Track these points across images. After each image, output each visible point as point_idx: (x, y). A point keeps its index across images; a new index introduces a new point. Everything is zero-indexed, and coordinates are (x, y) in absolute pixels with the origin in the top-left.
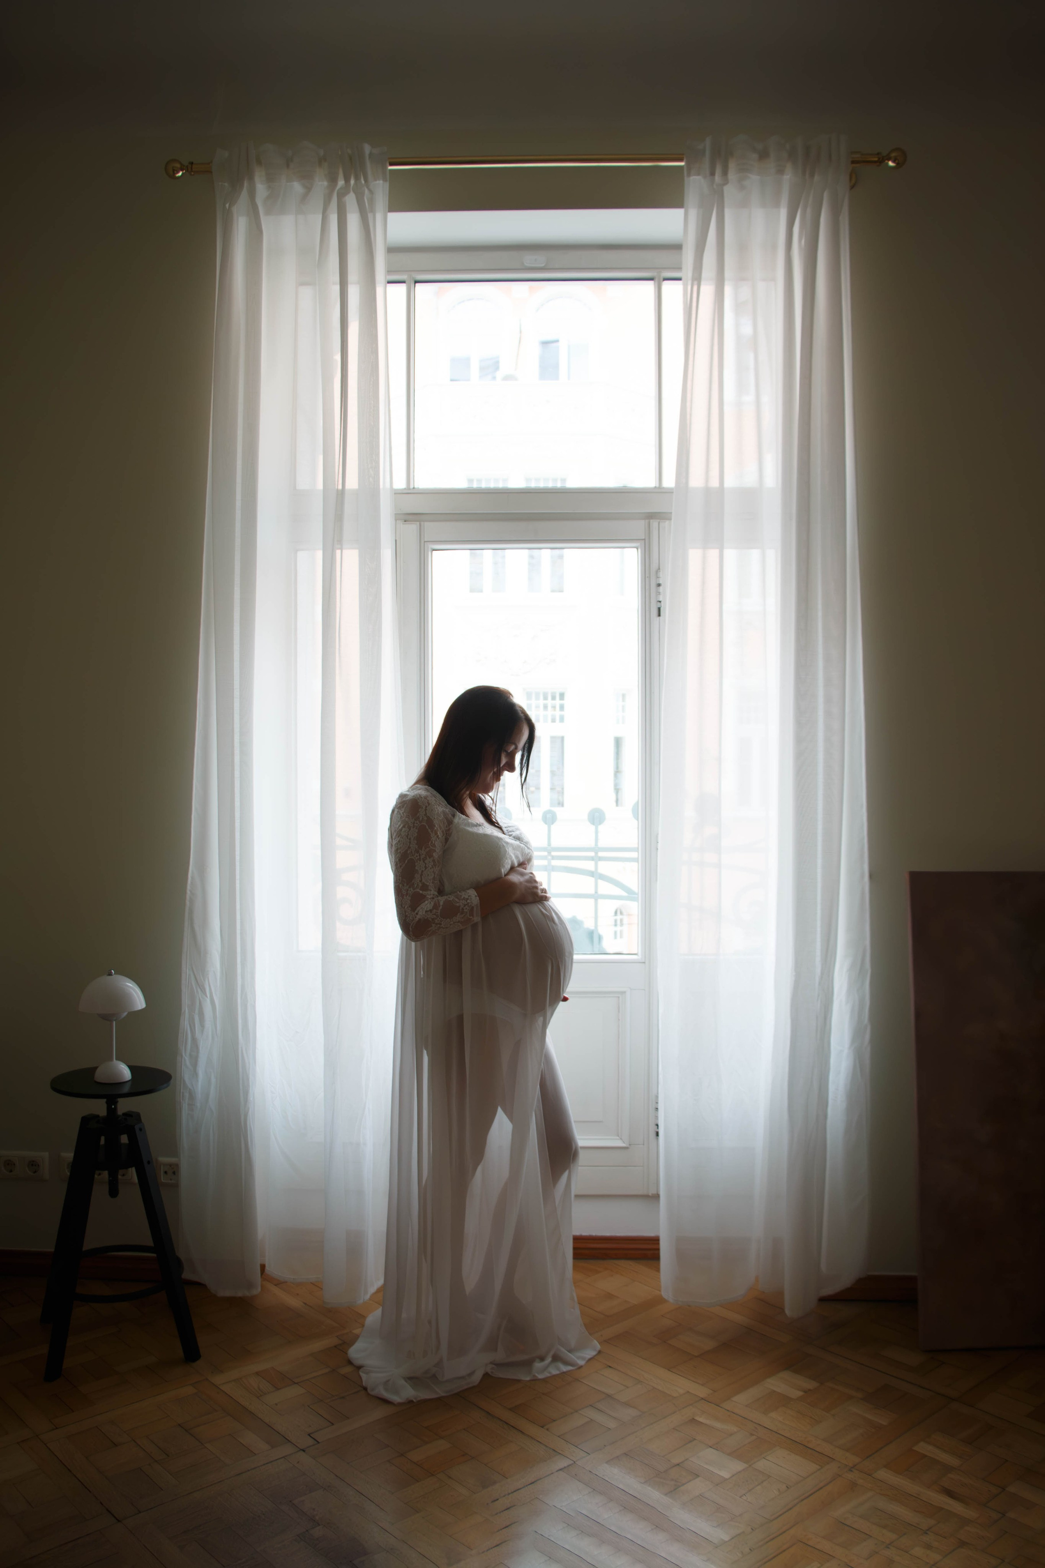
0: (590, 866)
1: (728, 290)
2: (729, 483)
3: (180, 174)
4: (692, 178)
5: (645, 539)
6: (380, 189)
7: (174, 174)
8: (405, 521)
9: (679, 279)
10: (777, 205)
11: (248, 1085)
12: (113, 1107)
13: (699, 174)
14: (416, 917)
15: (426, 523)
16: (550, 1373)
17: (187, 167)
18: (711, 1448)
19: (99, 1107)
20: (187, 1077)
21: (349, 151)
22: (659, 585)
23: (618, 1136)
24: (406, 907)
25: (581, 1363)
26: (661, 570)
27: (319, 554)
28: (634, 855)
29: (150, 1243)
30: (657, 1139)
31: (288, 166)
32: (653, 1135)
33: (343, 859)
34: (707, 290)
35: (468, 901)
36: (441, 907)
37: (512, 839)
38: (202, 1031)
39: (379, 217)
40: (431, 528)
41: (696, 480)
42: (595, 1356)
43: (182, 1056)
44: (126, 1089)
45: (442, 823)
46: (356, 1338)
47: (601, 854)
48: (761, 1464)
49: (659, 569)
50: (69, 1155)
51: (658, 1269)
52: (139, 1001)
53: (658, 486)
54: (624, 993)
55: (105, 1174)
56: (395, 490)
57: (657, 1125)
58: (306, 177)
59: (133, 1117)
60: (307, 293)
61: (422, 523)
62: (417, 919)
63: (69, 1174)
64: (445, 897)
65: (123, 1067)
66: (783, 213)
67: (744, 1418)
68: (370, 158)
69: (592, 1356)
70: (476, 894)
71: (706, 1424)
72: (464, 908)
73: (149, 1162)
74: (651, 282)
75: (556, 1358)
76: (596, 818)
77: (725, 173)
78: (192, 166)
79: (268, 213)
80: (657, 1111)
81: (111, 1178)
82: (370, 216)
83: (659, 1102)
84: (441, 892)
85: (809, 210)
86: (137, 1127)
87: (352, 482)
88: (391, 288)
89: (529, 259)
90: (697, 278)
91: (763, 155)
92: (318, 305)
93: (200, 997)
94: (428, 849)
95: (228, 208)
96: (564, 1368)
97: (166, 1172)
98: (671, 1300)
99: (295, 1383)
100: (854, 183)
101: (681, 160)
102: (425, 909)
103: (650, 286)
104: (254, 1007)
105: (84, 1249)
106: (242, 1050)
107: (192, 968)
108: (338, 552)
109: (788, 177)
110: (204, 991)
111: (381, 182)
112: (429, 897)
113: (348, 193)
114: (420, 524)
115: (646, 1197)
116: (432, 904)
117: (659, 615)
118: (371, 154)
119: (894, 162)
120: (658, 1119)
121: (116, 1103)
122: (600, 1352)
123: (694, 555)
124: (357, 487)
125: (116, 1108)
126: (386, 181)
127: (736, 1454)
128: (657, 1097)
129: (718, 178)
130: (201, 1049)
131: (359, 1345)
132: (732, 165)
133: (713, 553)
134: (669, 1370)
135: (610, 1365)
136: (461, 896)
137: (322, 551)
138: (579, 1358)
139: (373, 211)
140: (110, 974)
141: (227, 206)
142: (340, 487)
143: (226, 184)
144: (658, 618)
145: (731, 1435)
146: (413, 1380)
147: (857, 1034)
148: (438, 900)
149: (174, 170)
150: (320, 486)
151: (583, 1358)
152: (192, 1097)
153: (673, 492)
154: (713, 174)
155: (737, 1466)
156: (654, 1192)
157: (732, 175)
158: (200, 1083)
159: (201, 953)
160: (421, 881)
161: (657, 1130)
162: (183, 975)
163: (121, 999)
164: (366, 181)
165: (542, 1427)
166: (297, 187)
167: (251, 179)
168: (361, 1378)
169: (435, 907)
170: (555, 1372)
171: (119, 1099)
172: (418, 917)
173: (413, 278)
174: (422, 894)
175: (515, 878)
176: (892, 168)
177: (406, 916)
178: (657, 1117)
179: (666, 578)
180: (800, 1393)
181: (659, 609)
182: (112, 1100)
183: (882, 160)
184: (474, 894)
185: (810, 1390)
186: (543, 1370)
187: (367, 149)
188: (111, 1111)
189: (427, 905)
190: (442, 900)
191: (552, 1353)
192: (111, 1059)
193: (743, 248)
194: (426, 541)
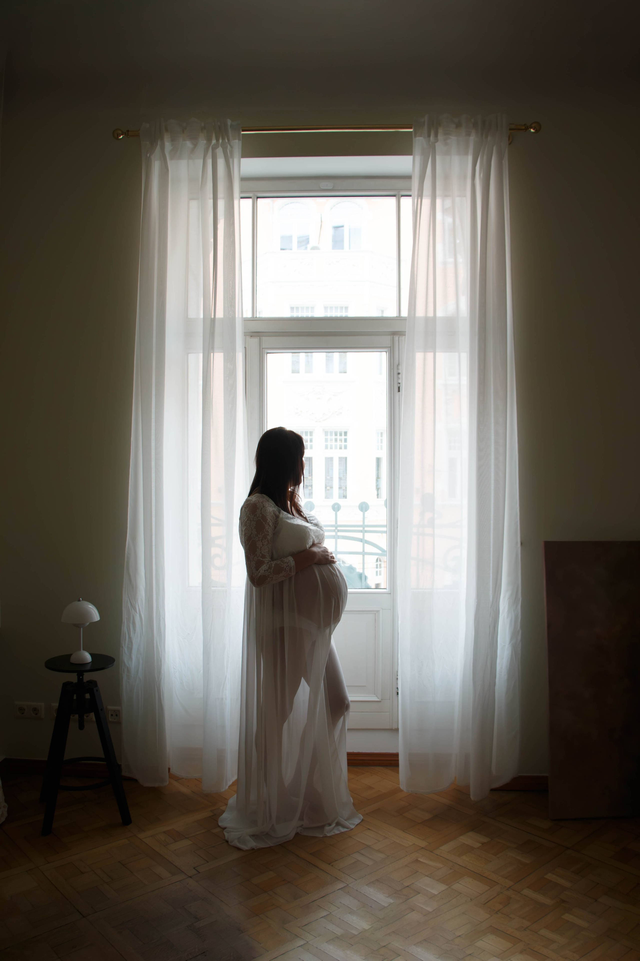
0: (360, 535)
1: (439, 202)
2: (439, 314)
3: (121, 137)
4: (417, 138)
5: (391, 347)
6: (237, 145)
7: (118, 137)
8: (251, 336)
9: (410, 196)
10: (466, 154)
11: (161, 664)
12: (81, 677)
13: (421, 136)
14: (258, 574)
15: (263, 337)
16: (334, 833)
17: (126, 133)
18: (427, 877)
19: (73, 678)
20: (125, 659)
21: (219, 124)
22: (399, 374)
23: (375, 694)
24: (253, 568)
25: (352, 827)
26: (400, 365)
27: (201, 355)
28: (385, 529)
29: (103, 756)
30: (398, 696)
31: (183, 131)
32: (395, 694)
33: (215, 531)
34: (426, 202)
35: (288, 564)
36: (273, 568)
37: (313, 526)
38: (135, 633)
39: (236, 161)
40: (266, 340)
41: (420, 312)
42: (360, 822)
43: (123, 647)
44: (88, 667)
45: (272, 518)
46: (223, 812)
47: (366, 529)
48: (457, 886)
49: (399, 364)
50: (56, 705)
51: (398, 772)
52: (96, 616)
53: (398, 316)
54: (378, 611)
55: (77, 716)
56: (245, 318)
57: (398, 688)
58: (194, 138)
59: (93, 684)
60: (194, 204)
61: (261, 337)
62: (259, 575)
63: (56, 715)
64: (275, 562)
65: (87, 654)
66: (470, 158)
67: (447, 859)
68: (231, 127)
69: (358, 823)
70: (293, 560)
71: (424, 863)
72: (287, 568)
73: (102, 710)
74: (395, 198)
75: (338, 824)
76: (364, 507)
77: (436, 135)
78: (128, 133)
79: (172, 158)
80: (398, 680)
81: (80, 719)
82: (231, 160)
83: (399, 675)
84: (272, 559)
85: (485, 157)
86: (95, 689)
87: (220, 314)
88: (242, 201)
89: (324, 184)
90: (420, 195)
91: (458, 125)
92: (200, 210)
93: (133, 613)
94: (264, 534)
95: (148, 156)
96: (343, 830)
97: (112, 715)
98: (405, 790)
99: (186, 838)
100: (511, 141)
101: (411, 128)
102: (264, 569)
103: (393, 200)
104: (164, 619)
105: (64, 759)
106: (157, 643)
107: (129, 597)
108: (212, 354)
109: (473, 138)
110: (135, 611)
111: (237, 141)
112: (266, 562)
113: (218, 147)
114: (260, 338)
115: (391, 730)
116: (268, 566)
117: (399, 391)
118: (231, 126)
119: (534, 129)
120: (398, 685)
121: (82, 675)
122: (363, 820)
123: (419, 356)
124: (223, 317)
125: (83, 678)
126: (240, 140)
127: (442, 880)
128: (397, 672)
129: (432, 138)
130: (134, 643)
131: (225, 815)
132: (440, 131)
133: (430, 355)
134: (403, 831)
135: (369, 828)
136: (284, 561)
137: (202, 354)
138: (350, 824)
139: (232, 156)
140: (79, 601)
141: (148, 155)
142: (213, 317)
143: (148, 143)
144: (399, 393)
145: (439, 869)
146: (254, 836)
147: (513, 635)
148: (271, 564)
149: (118, 135)
150: (202, 316)
151: (354, 824)
152: (129, 671)
153: (407, 320)
154: (429, 136)
155: (442, 887)
156: (396, 727)
157: (440, 137)
158: (133, 663)
159: (133, 588)
160: (261, 553)
161: (397, 691)
162: (123, 601)
163: (86, 614)
164: (228, 140)
165: (329, 864)
166: (189, 144)
167: (162, 139)
168: (224, 835)
169: (270, 568)
170: (337, 832)
171: (84, 673)
172: (260, 574)
173: (256, 196)
174: (262, 560)
175: (315, 549)
176: (533, 133)
177: (253, 573)
178: (397, 684)
179: (403, 369)
180: (480, 845)
181: (399, 388)
182: (80, 674)
183: (527, 128)
184: (292, 560)
185: (485, 843)
186: (331, 831)
187: (229, 122)
188: (80, 680)
189: (264, 567)
190: (273, 563)
191: (336, 821)
192: (80, 650)
193: (447, 177)
194: (263, 348)
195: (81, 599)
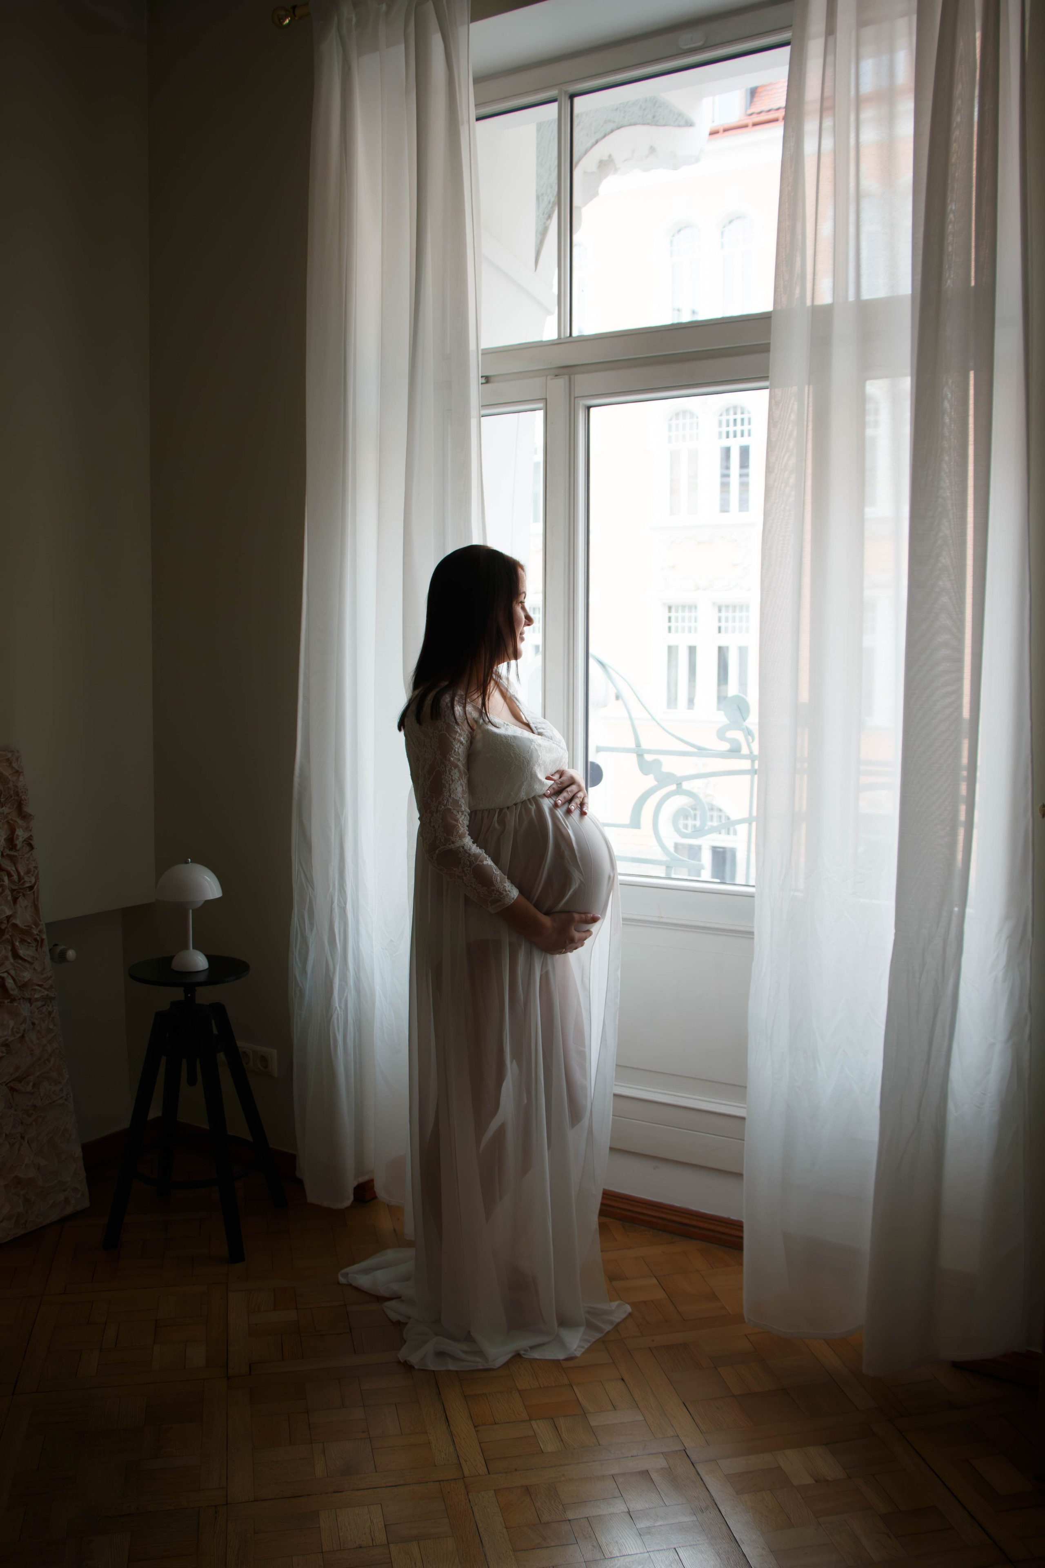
3: (287, 21)
7: (281, 23)
8: (555, 376)
12: (191, 995)
15: (576, 376)
17: (296, 12)
19: (177, 996)
20: (297, 973)
37: (545, 740)
38: (312, 929)
40: (582, 381)
43: (293, 951)
44: (202, 978)
45: (465, 726)
52: (213, 890)
65: (200, 956)
78: (301, 11)
81: (188, 1066)
93: (310, 892)
94: (452, 759)
99: (297, 1308)
107: (301, 863)
110: (313, 889)
114: (570, 377)
121: (193, 992)
125: (194, 996)
130: (310, 947)
140: (187, 863)
149: (279, 20)
152: (302, 995)
158: (308, 982)
159: (310, 848)
162: (293, 870)
163: (191, 886)
171: (196, 988)
182: (189, 989)
188: (191, 999)
192: (186, 947)
194: (577, 397)
195: (189, 860)
